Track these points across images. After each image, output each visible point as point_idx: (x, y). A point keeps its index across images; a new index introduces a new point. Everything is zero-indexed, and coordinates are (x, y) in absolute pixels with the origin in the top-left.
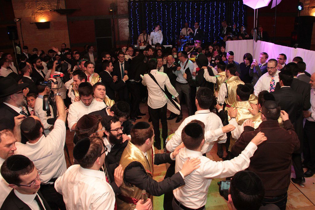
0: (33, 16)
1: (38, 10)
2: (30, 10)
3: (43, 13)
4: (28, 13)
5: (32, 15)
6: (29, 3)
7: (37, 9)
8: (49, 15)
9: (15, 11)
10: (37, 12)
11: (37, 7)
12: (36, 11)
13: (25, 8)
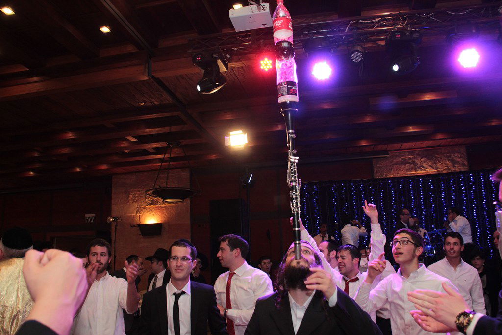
0: (138, 215)
1: (147, 205)
2: (135, 205)
3: (154, 210)
4: (131, 210)
5: (136, 213)
6: (136, 194)
7: (146, 202)
8: (162, 214)
9: (113, 206)
10: (144, 208)
11: (147, 200)
12: (143, 206)
13: (128, 202)
